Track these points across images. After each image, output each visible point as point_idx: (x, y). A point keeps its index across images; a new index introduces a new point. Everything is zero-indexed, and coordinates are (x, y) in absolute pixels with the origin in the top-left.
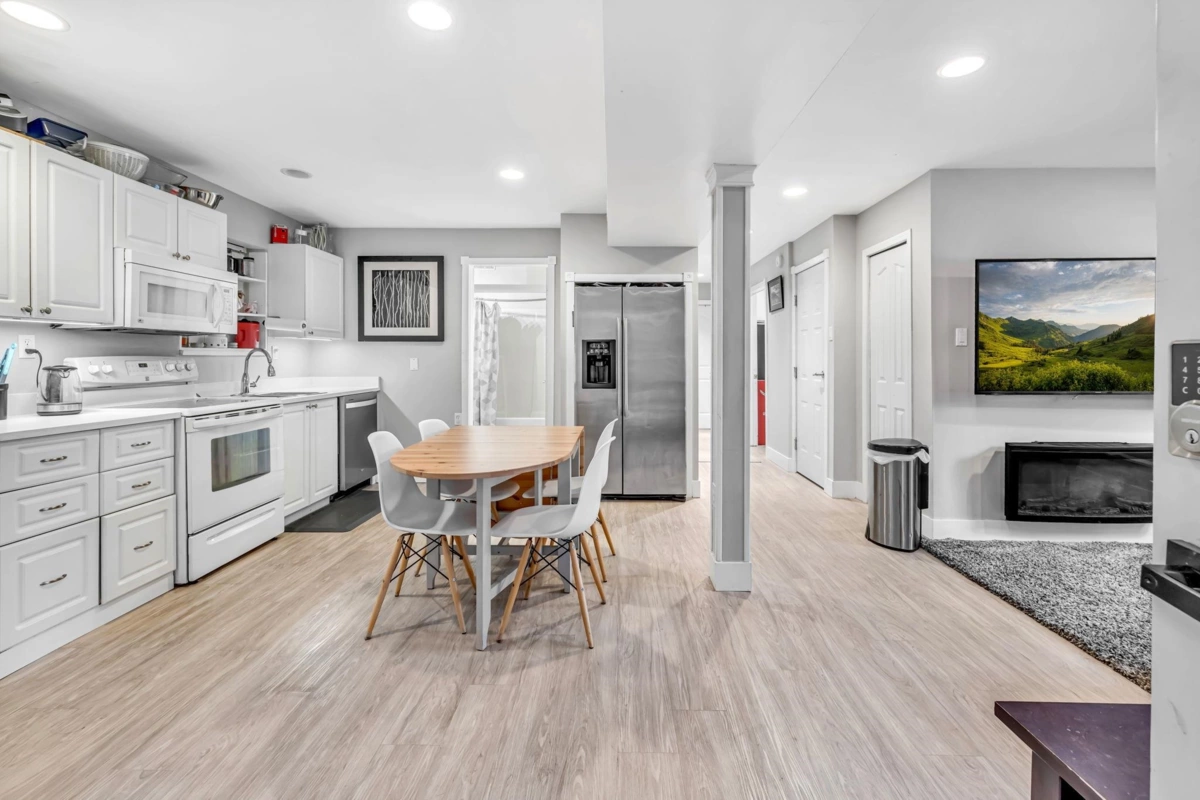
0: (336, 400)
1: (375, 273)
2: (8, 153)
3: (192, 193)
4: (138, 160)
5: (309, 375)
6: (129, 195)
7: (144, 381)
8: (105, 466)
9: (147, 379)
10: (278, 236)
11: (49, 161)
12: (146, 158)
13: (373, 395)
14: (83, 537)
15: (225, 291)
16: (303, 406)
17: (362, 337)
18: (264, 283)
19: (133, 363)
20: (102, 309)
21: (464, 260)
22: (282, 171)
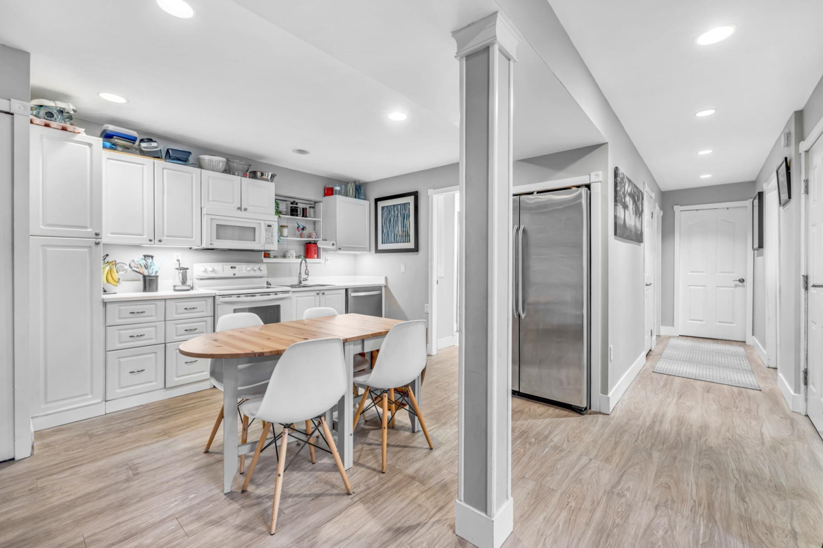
0: (344, 290)
1: (383, 208)
2: (143, 168)
3: (259, 174)
4: (220, 161)
5: (355, 275)
6: (210, 180)
7: (232, 276)
8: (167, 319)
9: (234, 275)
10: (329, 192)
11: (163, 169)
12: (224, 159)
13: (379, 288)
14: (155, 353)
15: (268, 226)
16: (314, 293)
17: (377, 251)
18: (319, 221)
19: (227, 266)
20: (194, 239)
21: (430, 191)
22: (293, 151)
